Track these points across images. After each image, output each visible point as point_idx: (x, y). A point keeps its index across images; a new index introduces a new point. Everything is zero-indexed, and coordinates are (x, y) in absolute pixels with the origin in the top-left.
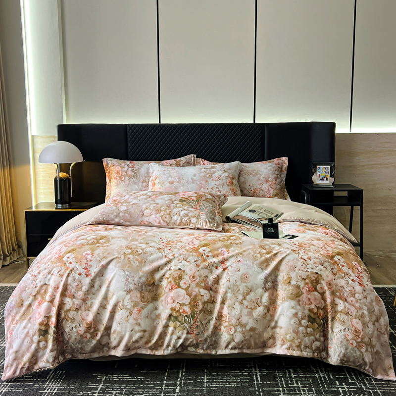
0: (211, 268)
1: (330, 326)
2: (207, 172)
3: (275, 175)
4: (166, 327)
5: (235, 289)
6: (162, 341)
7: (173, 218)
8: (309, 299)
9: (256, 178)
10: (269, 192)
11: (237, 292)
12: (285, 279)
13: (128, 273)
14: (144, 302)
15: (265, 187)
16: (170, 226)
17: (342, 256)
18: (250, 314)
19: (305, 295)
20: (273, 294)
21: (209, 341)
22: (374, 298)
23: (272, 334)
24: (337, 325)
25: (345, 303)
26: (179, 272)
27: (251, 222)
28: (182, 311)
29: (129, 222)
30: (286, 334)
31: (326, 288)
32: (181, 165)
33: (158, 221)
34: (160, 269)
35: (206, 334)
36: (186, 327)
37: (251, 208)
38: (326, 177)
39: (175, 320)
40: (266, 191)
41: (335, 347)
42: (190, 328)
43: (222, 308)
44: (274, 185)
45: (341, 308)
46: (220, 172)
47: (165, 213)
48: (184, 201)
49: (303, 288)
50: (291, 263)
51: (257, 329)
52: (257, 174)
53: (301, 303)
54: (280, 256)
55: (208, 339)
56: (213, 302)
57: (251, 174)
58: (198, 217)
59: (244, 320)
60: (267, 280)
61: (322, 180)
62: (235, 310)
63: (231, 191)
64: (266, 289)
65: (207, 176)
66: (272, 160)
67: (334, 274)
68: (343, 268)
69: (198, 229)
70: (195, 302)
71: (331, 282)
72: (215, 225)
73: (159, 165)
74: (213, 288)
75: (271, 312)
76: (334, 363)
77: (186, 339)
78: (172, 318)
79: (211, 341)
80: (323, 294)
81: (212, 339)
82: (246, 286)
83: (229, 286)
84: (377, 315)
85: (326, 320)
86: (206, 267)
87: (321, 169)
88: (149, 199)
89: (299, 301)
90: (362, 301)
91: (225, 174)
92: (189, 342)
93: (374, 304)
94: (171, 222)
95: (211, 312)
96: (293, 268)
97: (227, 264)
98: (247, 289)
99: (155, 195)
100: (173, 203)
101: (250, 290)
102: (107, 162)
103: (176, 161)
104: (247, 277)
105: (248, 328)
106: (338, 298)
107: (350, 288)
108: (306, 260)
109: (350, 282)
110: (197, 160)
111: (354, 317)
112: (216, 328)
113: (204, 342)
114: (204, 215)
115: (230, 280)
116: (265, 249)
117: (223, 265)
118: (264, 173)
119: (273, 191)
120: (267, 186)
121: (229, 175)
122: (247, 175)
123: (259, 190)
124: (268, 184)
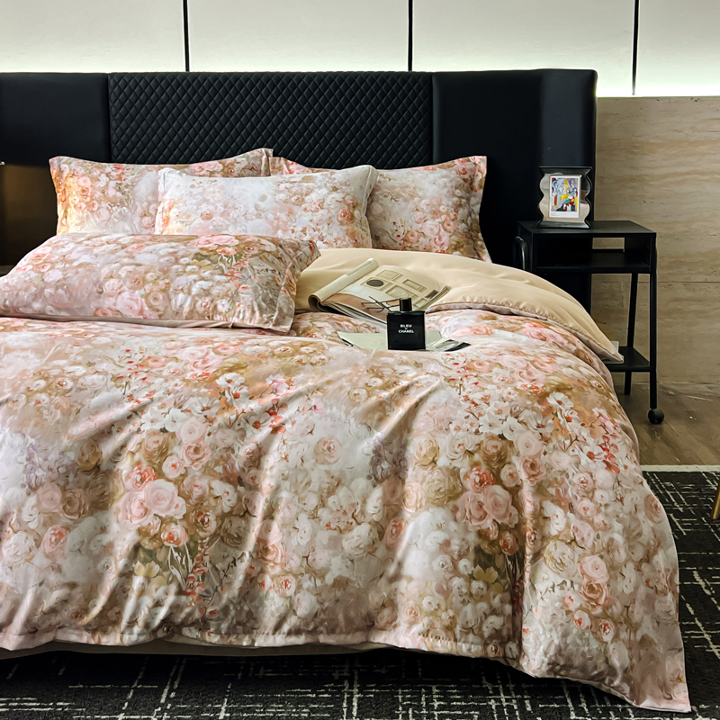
0: (242, 426)
1: (527, 576)
2: (294, 190)
3: (455, 199)
4: (127, 575)
5: (299, 480)
6: (117, 609)
7: (173, 301)
8: (480, 505)
9: (411, 205)
10: (440, 239)
11: (304, 488)
12: (424, 452)
13: (33, 441)
14: (72, 514)
15: (431, 226)
16: (166, 319)
17: (569, 393)
18: (335, 544)
19: (469, 494)
20: (394, 492)
21: (233, 612)
22: (641, 502)
23: (389, 595)
24: (546, 573)
25: (569, 513)
26: (161, 438)
27: (367, 310)
28: (166, 536)
29: (67, 310)
30: (422, 596)
31: (523, 476)
32: (235, 174)
33: (136, 307)
34: (114, 429)
35: (226, 596)
36: (175, 577)
37: (373, 276)
38: (572, 204)
39: (148, 558)
40: (433, 237)
41: (537, 630)
42: (186, 579)
43: (266, 529)
44: (452, 223)
45: (556, 527)
46: (324, 191)
47: (155, 289)
48: (206, 257)
49: (466, 476)
50: (439, 412)
51: (352, 582)
52: (412, 197)
53: (459, 515)
54: (416, 393)
55: (231, 608)
56: (246, 514)
57: (399, 195)
58: (233, 298)
59: (321, 558)
60: (379, 455)
61: (561, 209)
62: (299, 535)
63: (347, 238)
64: (376, 480)
65: (293, 199)
66: (450, 163)
67: (546, 440)
68: (568, 425)
69: (234, 327)
70: (200, 514)
71: (537, 460)
72: (274, 318)
73: (180, 174)
74: (246, 478)
75: (388, 539)
76: (534, 672)
77: (175, 608)
78: (142, 554)
79: (239, 612)
80: (515, 491)
81: (242, 608)
82: (328, 472)
83: (286, 473)
84: (649, 544)
85: (518, 558)
86: (230, 425)
87: (560, 182)
88: (122, 253)
89: (455, 509)
90: (610, 510)
91: (335, 195)
92: (183, 615)
93: (641, 515)
94: (169, 310)
95: (239, 540)
96: (444, 426)
97: (284, 415)
98: (328, 480)
99: (139, 242)
100: (177, 262)
101: (337, 483)
102: (59, 166)
103: (223, 164)
104: (329, 449)
105: (329, 579)
106: (553, 501)
107: (583, 476)
108: (476, 405)
109: (584, 459)
110: (274, 162)
111: (588, 552)
112: (253, 581)
113: (221, 615)
114: (248, 293)
115: (289, 458)
116: (381, 377)
117: (273, 418)
118: (428, 194)
119: (450, 236)
120: (436, 226)
121: (344, 198)
122: (390, 197)
123: (416, 234)
124: (437, 220)
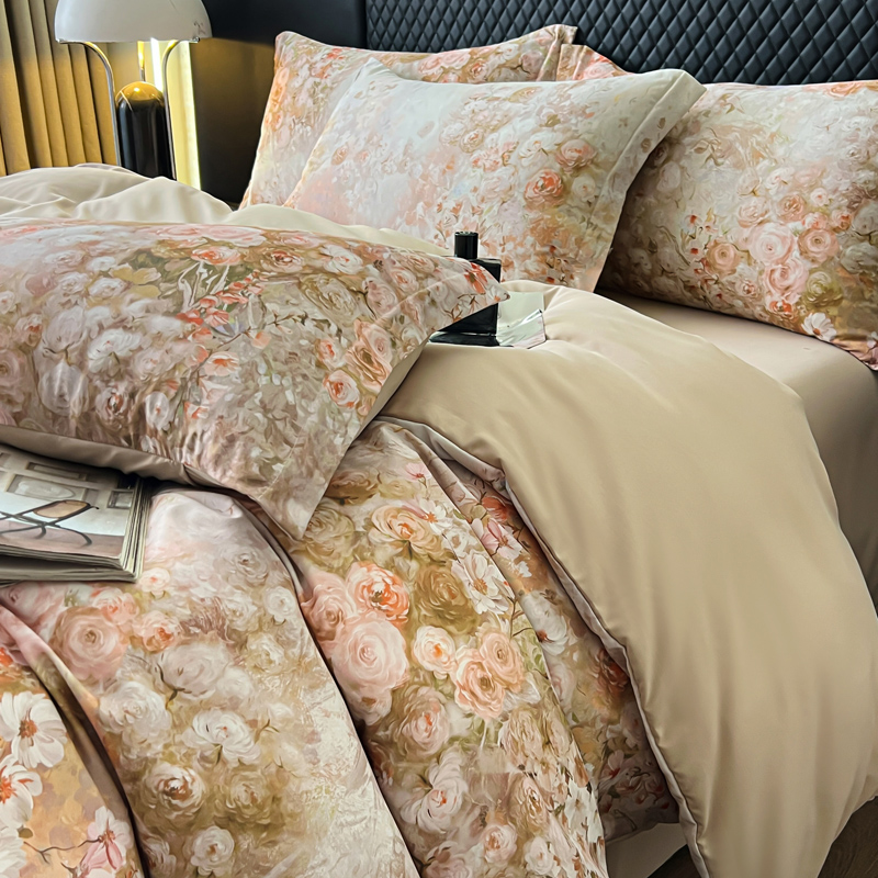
2: (482, 116)
3: (866, 175)
9: (744, 179)
10: (784, 274)
15: (771, 239)
40: (768, 266)
44: (828, 238)
46: (531, 122)
52: (757, 156)
57: (729, 150)
63: (530, 239)
65: (467, 138)
91: (545, 135)
110: (568, 55)
118: (797, 155)
119: (811, 272)
120: (784, 239)
121: (559, 145)
122: (706, 154)
123: (732, 252)
124: (791, 225)
